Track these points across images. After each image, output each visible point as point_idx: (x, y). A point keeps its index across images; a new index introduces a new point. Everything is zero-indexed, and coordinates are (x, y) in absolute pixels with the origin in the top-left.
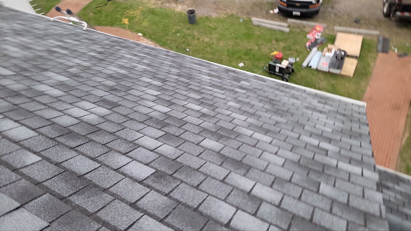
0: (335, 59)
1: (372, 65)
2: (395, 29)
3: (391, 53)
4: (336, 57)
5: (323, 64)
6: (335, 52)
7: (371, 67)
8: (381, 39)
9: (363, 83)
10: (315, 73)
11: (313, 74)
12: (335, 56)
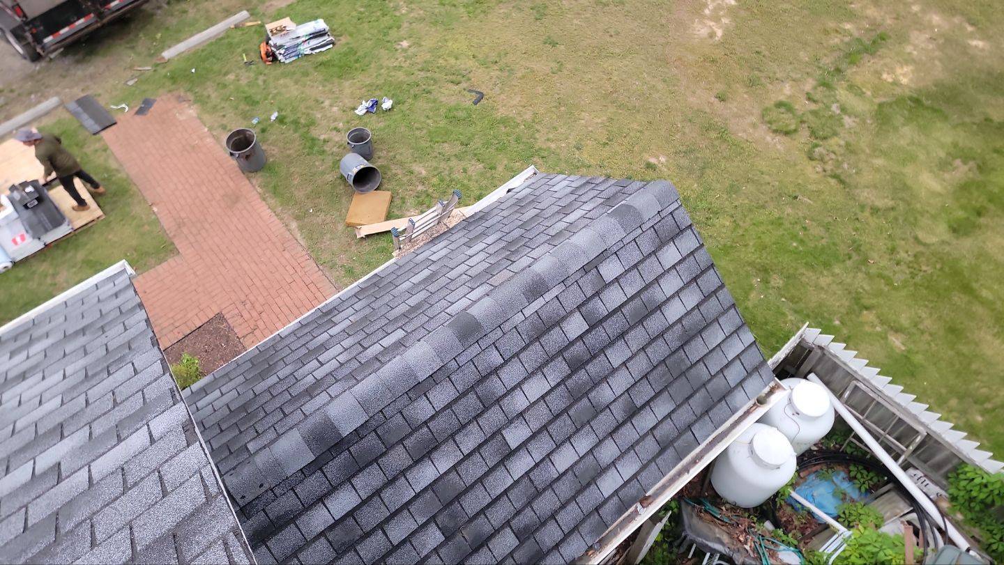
0: (26, 213)
1: (113, 165)
2: (81, 71)
3: (118, 117)
4: (26, 207)
5: (14, 241)
6: (12, 201)
7: (117, 171)
8: (73, 106)
9: (137, 210)
10: (21, 273)
11: (19, 280)
12: (21, 208)
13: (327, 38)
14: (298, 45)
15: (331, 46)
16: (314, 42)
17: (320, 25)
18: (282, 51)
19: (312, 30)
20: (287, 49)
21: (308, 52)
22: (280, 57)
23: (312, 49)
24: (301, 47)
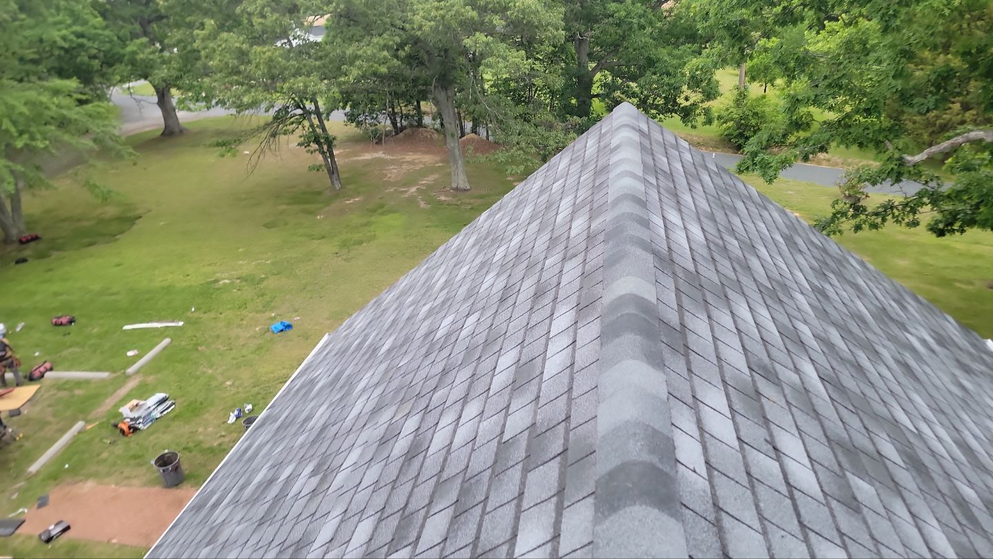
13: (168, 403)
14: (150, 413)
15: (173, 407)
16: (161, 408)
17: (161, 396)
18: (141, 420)
19: (158, 400)
20: (144, 418)
21: (159, 416)
22: (140, 426)
23: (161, 413)
24: (153, 414)
